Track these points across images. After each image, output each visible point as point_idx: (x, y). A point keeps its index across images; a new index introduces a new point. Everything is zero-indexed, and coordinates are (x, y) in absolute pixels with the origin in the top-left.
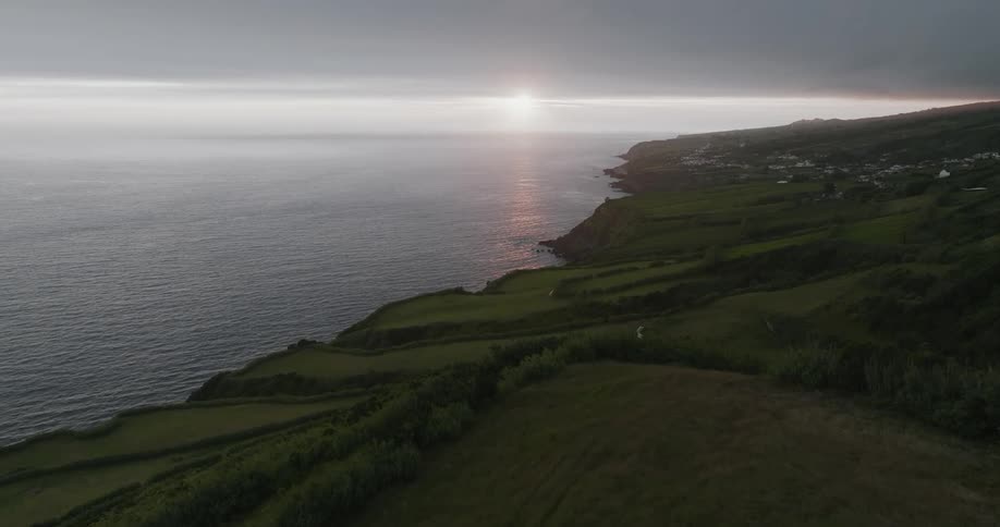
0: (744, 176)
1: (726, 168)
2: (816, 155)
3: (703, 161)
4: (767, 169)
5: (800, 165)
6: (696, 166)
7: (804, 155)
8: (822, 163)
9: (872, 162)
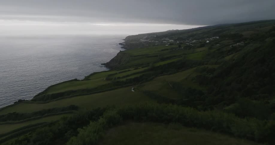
0: (156, 44)
1: (152, 42)
2: (174, 38)
4: (162, 42)
5: (170, 41)
6: (144, 42)
7: (171, 39)
8: (175, 40)
9: (188, 40)
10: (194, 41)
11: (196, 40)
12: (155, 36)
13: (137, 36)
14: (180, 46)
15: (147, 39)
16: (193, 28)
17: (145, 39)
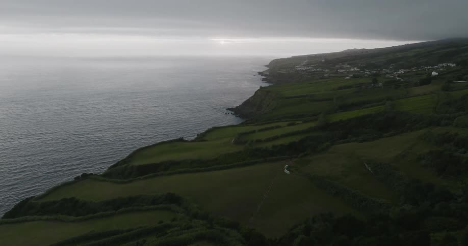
0: (326, 75)
1: (317, 71)
2: (360, 65)
3: (306, 68)
4: (337, 72)
5: (352, 70)
6: (303, 70)
7: (353, 65)
8: (363, 69)
9: (387, 68)
10: (402, 71)
11: (404, 69)
12: (323, 60)
13: (289, 59)
14: (375, 81)
15: (307, 65)
16: (395, 46)
17: (305, 65)
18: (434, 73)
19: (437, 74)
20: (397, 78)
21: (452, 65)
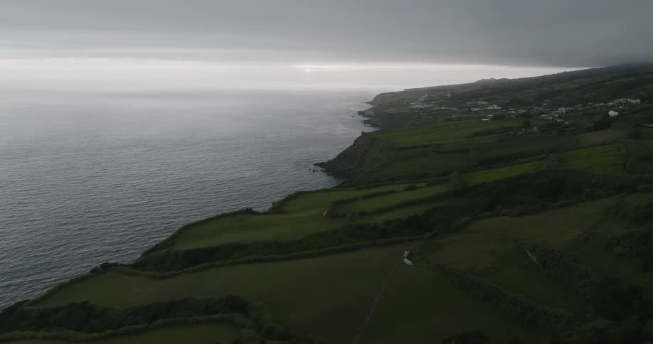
0: (454, 116)
1: (441, 110)
2: (501, 101)
3: (425, 106)
4: (470, 110)
5: (490, 108)
6: (421, 109)
7: (491, 101)
8: (505, 106)
9: (538, 106)
10: (562, 110)
11: (565, 106)
12: (449, 95)
13: (400, 93)
14: (527, 125)
15: (427, 101)
16: (547, 74)
17: (423, 102)
18: (612, 113)
19: (617, 113)
20: (559, 120)
21: (634, 101)
